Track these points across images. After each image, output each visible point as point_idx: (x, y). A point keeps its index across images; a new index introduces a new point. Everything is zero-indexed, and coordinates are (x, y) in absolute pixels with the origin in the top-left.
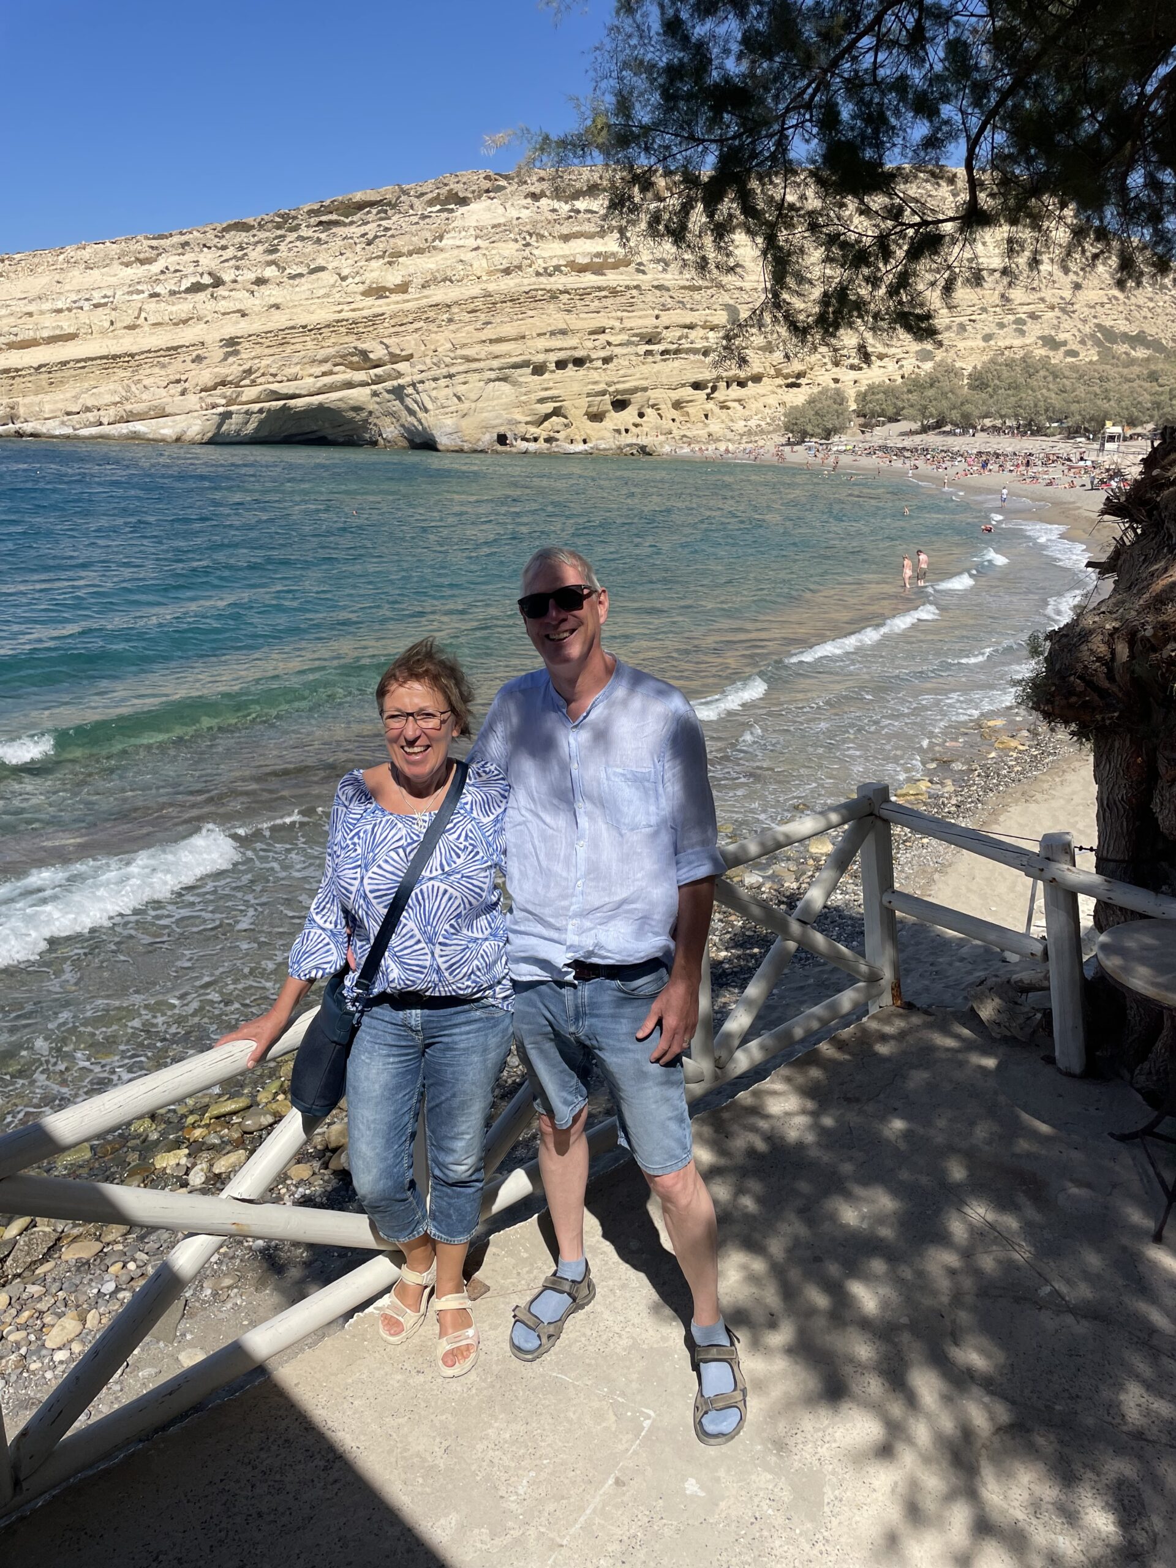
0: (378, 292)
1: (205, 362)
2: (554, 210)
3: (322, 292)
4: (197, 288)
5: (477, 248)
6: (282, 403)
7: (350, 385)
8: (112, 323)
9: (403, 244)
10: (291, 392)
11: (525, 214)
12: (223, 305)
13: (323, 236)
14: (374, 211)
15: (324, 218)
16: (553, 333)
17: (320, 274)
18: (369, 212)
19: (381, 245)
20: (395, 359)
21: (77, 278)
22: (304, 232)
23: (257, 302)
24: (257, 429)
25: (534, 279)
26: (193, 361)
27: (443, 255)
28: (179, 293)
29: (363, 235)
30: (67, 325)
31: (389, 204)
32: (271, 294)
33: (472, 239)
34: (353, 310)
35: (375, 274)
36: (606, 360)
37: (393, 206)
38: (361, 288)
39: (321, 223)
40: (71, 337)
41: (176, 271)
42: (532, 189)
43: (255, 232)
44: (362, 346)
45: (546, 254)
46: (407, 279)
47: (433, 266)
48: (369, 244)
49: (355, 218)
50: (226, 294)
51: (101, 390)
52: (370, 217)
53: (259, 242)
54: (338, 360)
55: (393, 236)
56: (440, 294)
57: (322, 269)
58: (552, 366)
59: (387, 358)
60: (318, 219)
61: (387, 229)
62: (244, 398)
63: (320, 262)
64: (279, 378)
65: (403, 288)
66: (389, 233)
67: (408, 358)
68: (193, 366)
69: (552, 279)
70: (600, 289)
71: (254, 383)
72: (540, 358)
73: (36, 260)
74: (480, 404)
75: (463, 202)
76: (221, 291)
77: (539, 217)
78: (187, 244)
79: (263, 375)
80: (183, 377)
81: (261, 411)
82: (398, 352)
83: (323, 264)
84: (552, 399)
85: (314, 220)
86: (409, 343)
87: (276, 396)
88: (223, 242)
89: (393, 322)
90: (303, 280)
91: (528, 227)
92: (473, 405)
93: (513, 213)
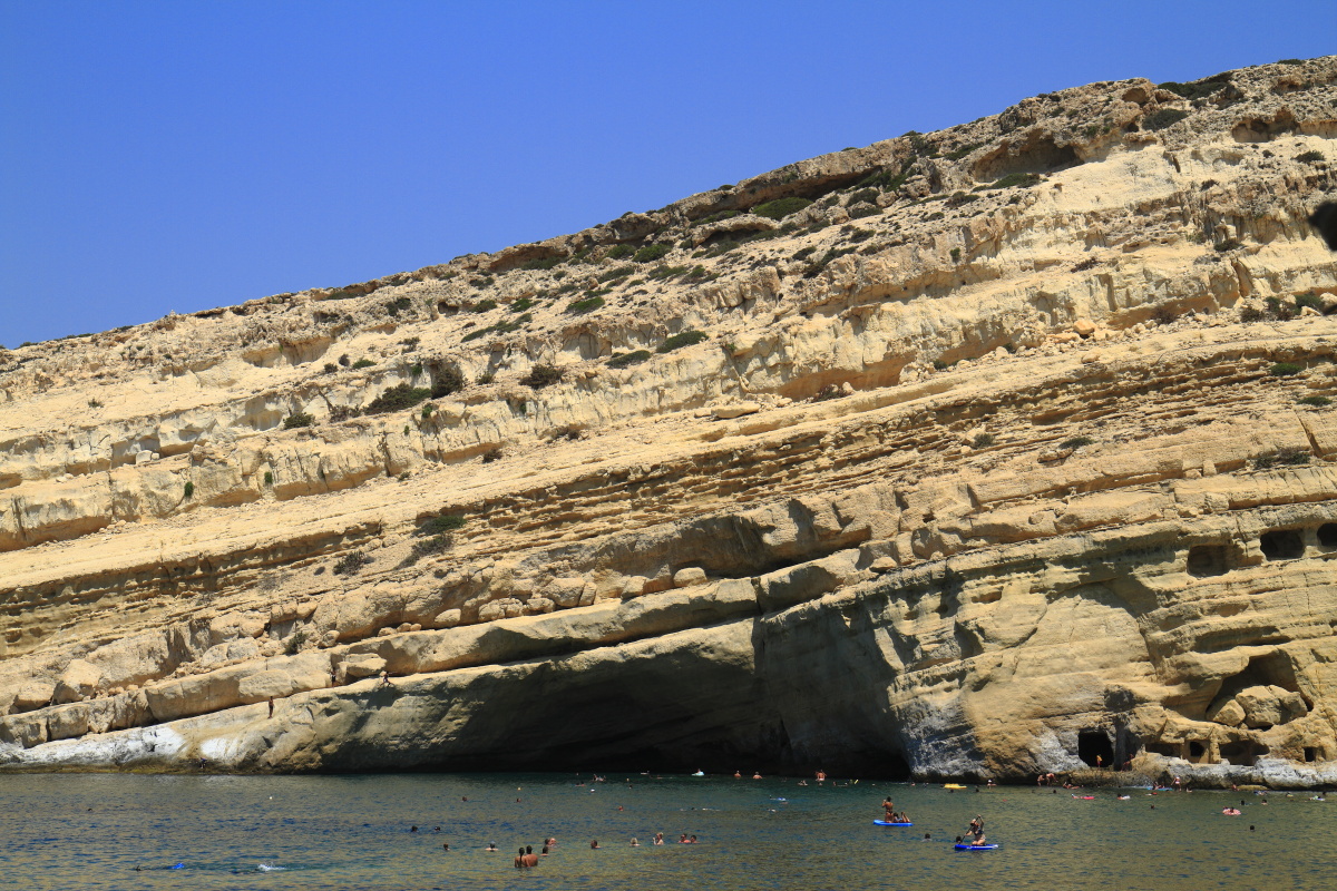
0: (822, 384)
1: (366, 570)
2: (1310, 157)
3: (686, 393)
4: (396, 400)
5: (1089, 264)
6: (536, 664)
8: (189, 490)
9: (894, 266)
10: (561, 636)
11: (1227, 175)
12: (451, 438)
13: (710, 264)
14: (844, 198)
15: (722, 224)
16: (1264, 462)
17: (686, 352)
18: (833, 201)
19: (840, 275)
20: (823, 543)
21: (139, 396)
22: (676, 258)
23: (531, 424)
24: (462, 733)
26: (338, 570)
27: (997, 287)
28: (356, 413)
29: (802, 255)
30: (88, 497)
31: (885, 179)
32: (563, 404)
33: (1081, 245)
34: (748, 432)
35: (822, 344)
38: (782, 378)
39: (718, 235)
40: (91, 527)
41: (362, 364)
42: (1256, 111)
43: (564, 266)
44: (749, 516)
45: (1278, 267)
46: (900, 349)
47: (972, 316)
48: (811, 272)
49: (796, 218)
50: (458, 409)
51: (117, 647)
52: (832, 213)
53: (569, 288)
54: (687, 553)
55: (871, 251)
56: (972, 381)
57: (693, 338)
58: (1254, 548)
60: (710, 228)
61: (861, 236)
63: (691, 323)
65: (886, 373)
66: (866, 244)
67: (858, 539)
68: (337, 580)
69: (1289, 326)
71: (471, 618)
72: (1213, 526)
73: (60, 359)
74: (1028, 653)
75: (1067, 157)
76: (450, 405)
77: (1267, 177)
78: (403, 303)
79: (496, 596)
80: (303, 609)
81: (477, 686)
82: (834, 525)
83: (697, 327)
84: (1252, 635)
85: (701, 231)
86: (866, 501)
87: (516, 648)
88: (487, 294)
89: (841, 454)
90: (643, 367)
91: (1235, 204)
92: (1009, 656)
93: (1194, 173)
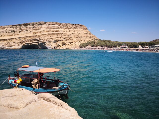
0: (35, 33)
1: (17, 40)
4: (12, 32)
5: (45, 29)
7: (35, 43)
15: (25, 25)
23: (20, 34)
27: (42, 30)
28: (10, 32)
29: (32, 27)
34: (33, 35)
36: (62, 40)
41: (8, 30)
42: (49, 24)
49: (29, 25)
50: (16, 33)
53: (18, 27)
54: (33, 40)
56: (42, 33)
57: (28, 30)
62: (23, 44)
67: (43, 40)
70: (58, 34)
74: (53, 45)
75: (42, 24)
80: (15, 42)
84: (59, 44)
89: (38, 36)
90: (25, 31)
91: (49, 27)
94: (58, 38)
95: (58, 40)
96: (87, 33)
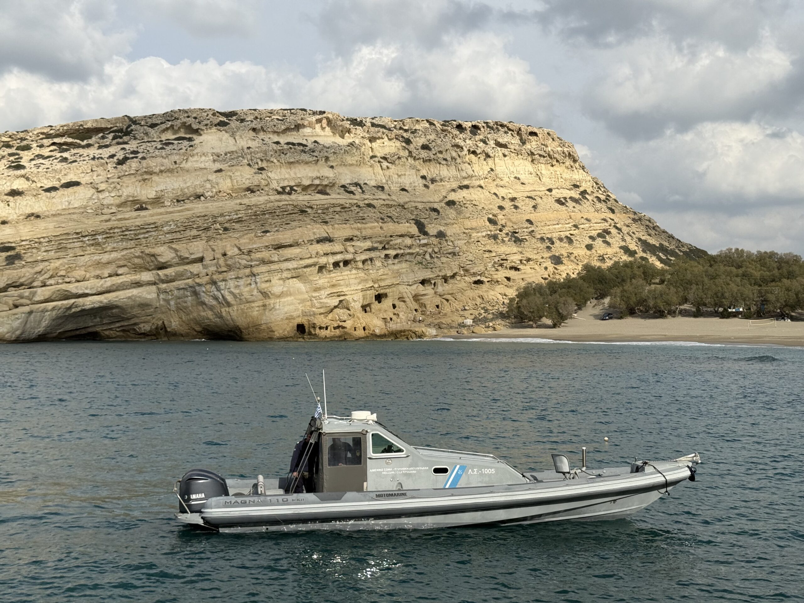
2: (278, 143)
5: (220, 171)
6: (72, 301)
7: (138, 284)
9: (153, 165)
10: (80, 292)
11: (253, 144)
13: (65, 155)
14: (109, 136)
15: (57, 140)
17: (75, 188)
18: (103, 138)
19: (134, 164)
20: (184, 261)
22: (40, 151)
23: (15, 211)
25: (278, 197)
27: (191, 175)
29: (112, 156)
31: (121, 131)
32: (28, 204)
33: (211, 164)
34: (120, 220)
35: (129, 189)
36: (364, 262)
37: (127, 133)
38: (118, 201)
39: (56, 144)
42: (253, 125)
44: (147, 251)
45: (279, 177)
46: (160, 194)
48: (121, 162)
49: (90, 141)
52: (107, 141)
54: (121, 263)
55: (144, 158)
57: (77, 184)
58: (331, 267)
59: (176, 260)
60: (51, 141)
61: (133, 152)
62: (37, 298)
63: (72, 177)
64: (67, 280)
66: (140, 156)
67: (201, 260)
69: (293, 197)
70: (334, 205)
71: (45, 284)
72: (323, 260)
75: (199, 132)
79: (51, 277)
81: (54, 308)
82: (187, 256)
83: (75, 179)
84: (337, 294)
85: (46, 142)
87: (67, 296)
90: (58, 192)
92: (278, 300)
93: (243, 143)
94: (329, 240)
95: (332, 259)
96: (575, 194)
